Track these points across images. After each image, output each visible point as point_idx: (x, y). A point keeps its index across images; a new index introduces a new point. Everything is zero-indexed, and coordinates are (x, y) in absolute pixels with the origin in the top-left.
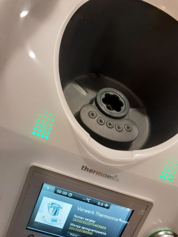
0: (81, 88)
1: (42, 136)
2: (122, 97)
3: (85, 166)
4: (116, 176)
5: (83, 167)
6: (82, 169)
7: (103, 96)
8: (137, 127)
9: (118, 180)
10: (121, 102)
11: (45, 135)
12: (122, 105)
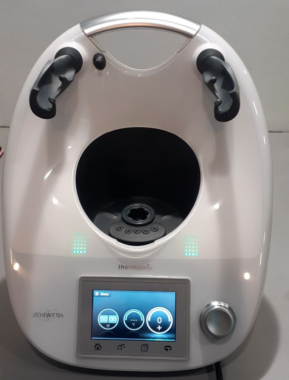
0: (111, 215)
1: (81, 252)
2: (146, 208)
3: (120, 265)
4: (148, 265)
5: (119, 266)
6: (119, 268)
7: (129, 212)
8: (164, 226)
9: (151, 269)
10: (146, 211)
11: (83, 250)
12: (148, 214)
